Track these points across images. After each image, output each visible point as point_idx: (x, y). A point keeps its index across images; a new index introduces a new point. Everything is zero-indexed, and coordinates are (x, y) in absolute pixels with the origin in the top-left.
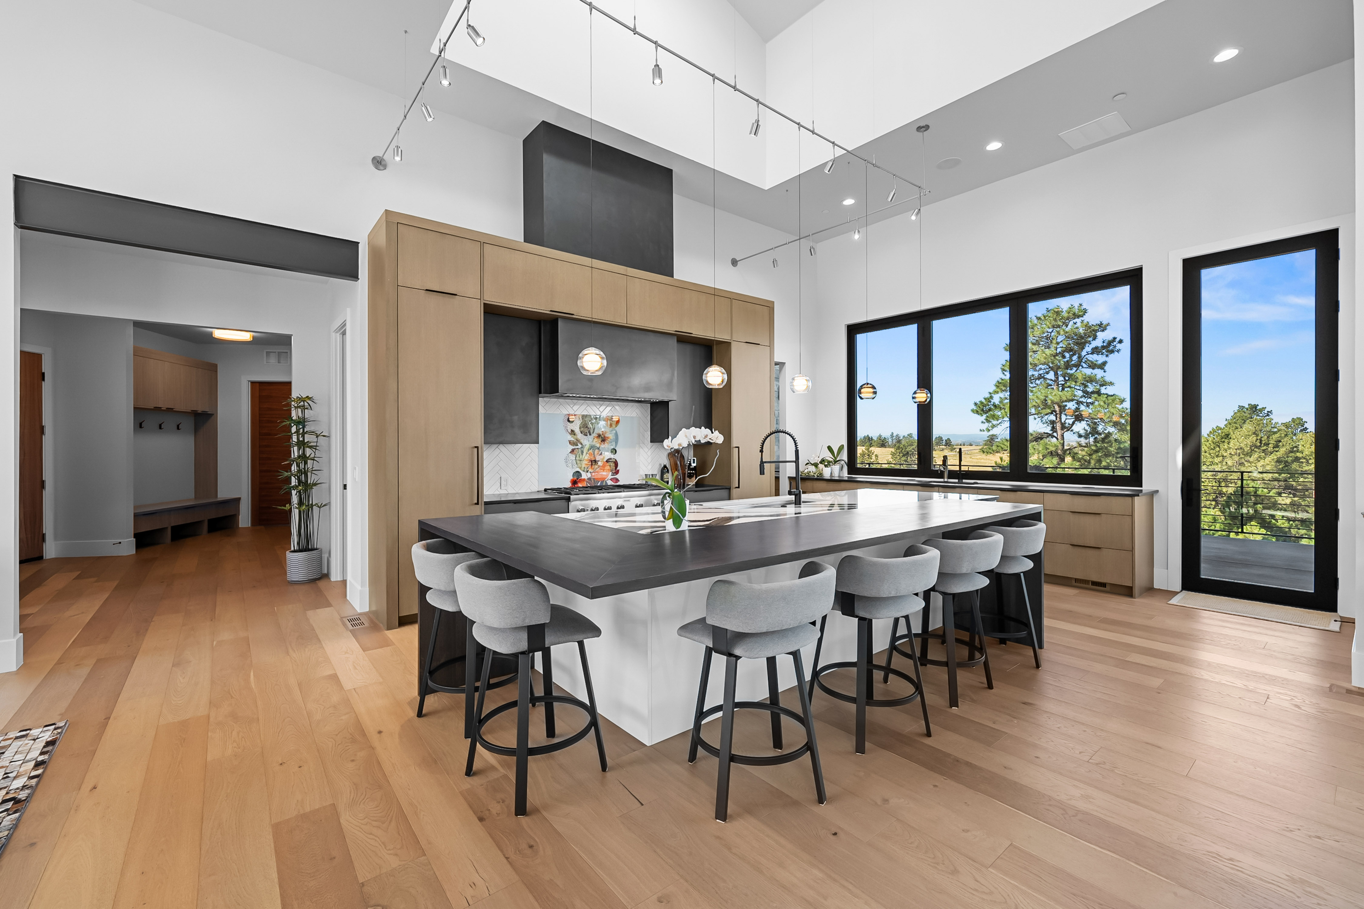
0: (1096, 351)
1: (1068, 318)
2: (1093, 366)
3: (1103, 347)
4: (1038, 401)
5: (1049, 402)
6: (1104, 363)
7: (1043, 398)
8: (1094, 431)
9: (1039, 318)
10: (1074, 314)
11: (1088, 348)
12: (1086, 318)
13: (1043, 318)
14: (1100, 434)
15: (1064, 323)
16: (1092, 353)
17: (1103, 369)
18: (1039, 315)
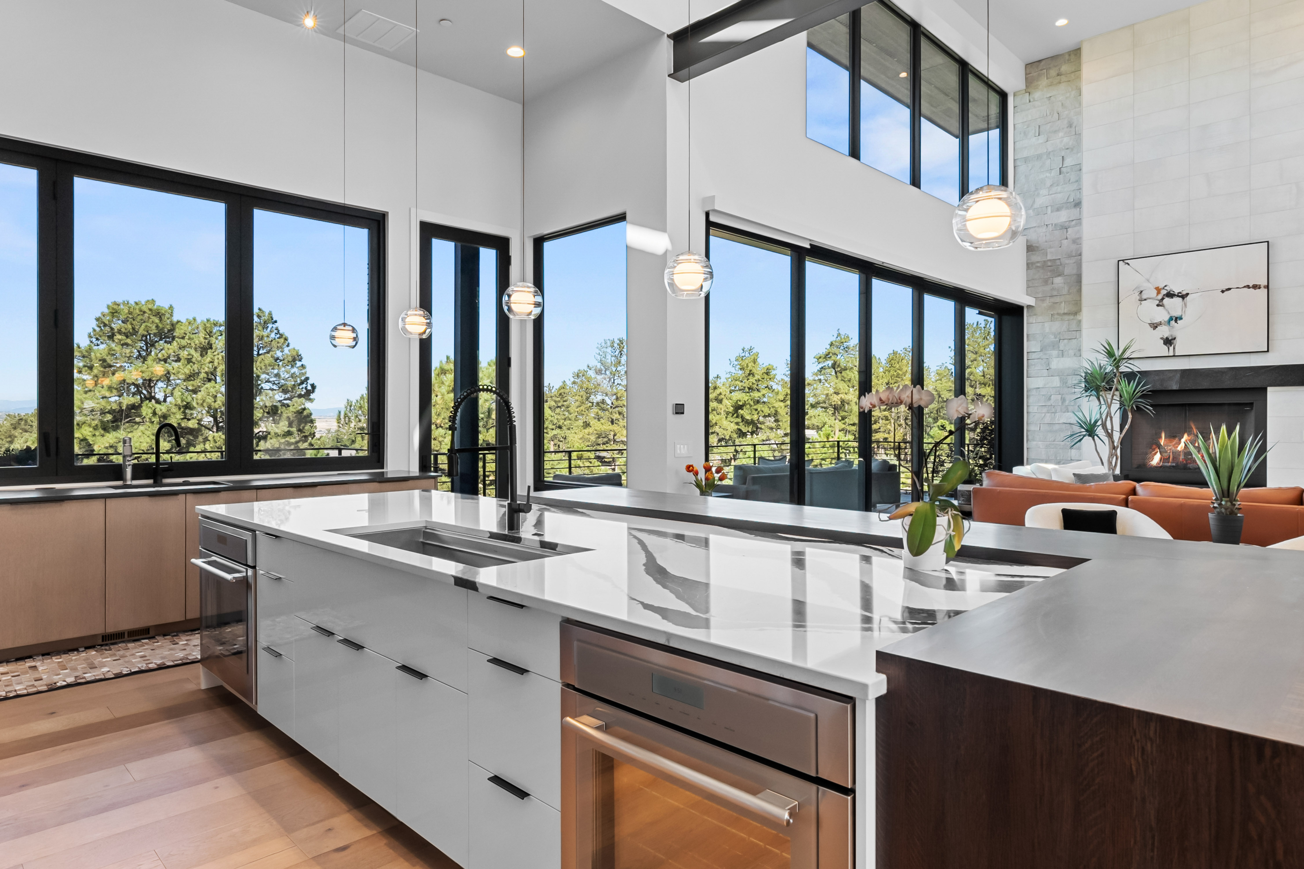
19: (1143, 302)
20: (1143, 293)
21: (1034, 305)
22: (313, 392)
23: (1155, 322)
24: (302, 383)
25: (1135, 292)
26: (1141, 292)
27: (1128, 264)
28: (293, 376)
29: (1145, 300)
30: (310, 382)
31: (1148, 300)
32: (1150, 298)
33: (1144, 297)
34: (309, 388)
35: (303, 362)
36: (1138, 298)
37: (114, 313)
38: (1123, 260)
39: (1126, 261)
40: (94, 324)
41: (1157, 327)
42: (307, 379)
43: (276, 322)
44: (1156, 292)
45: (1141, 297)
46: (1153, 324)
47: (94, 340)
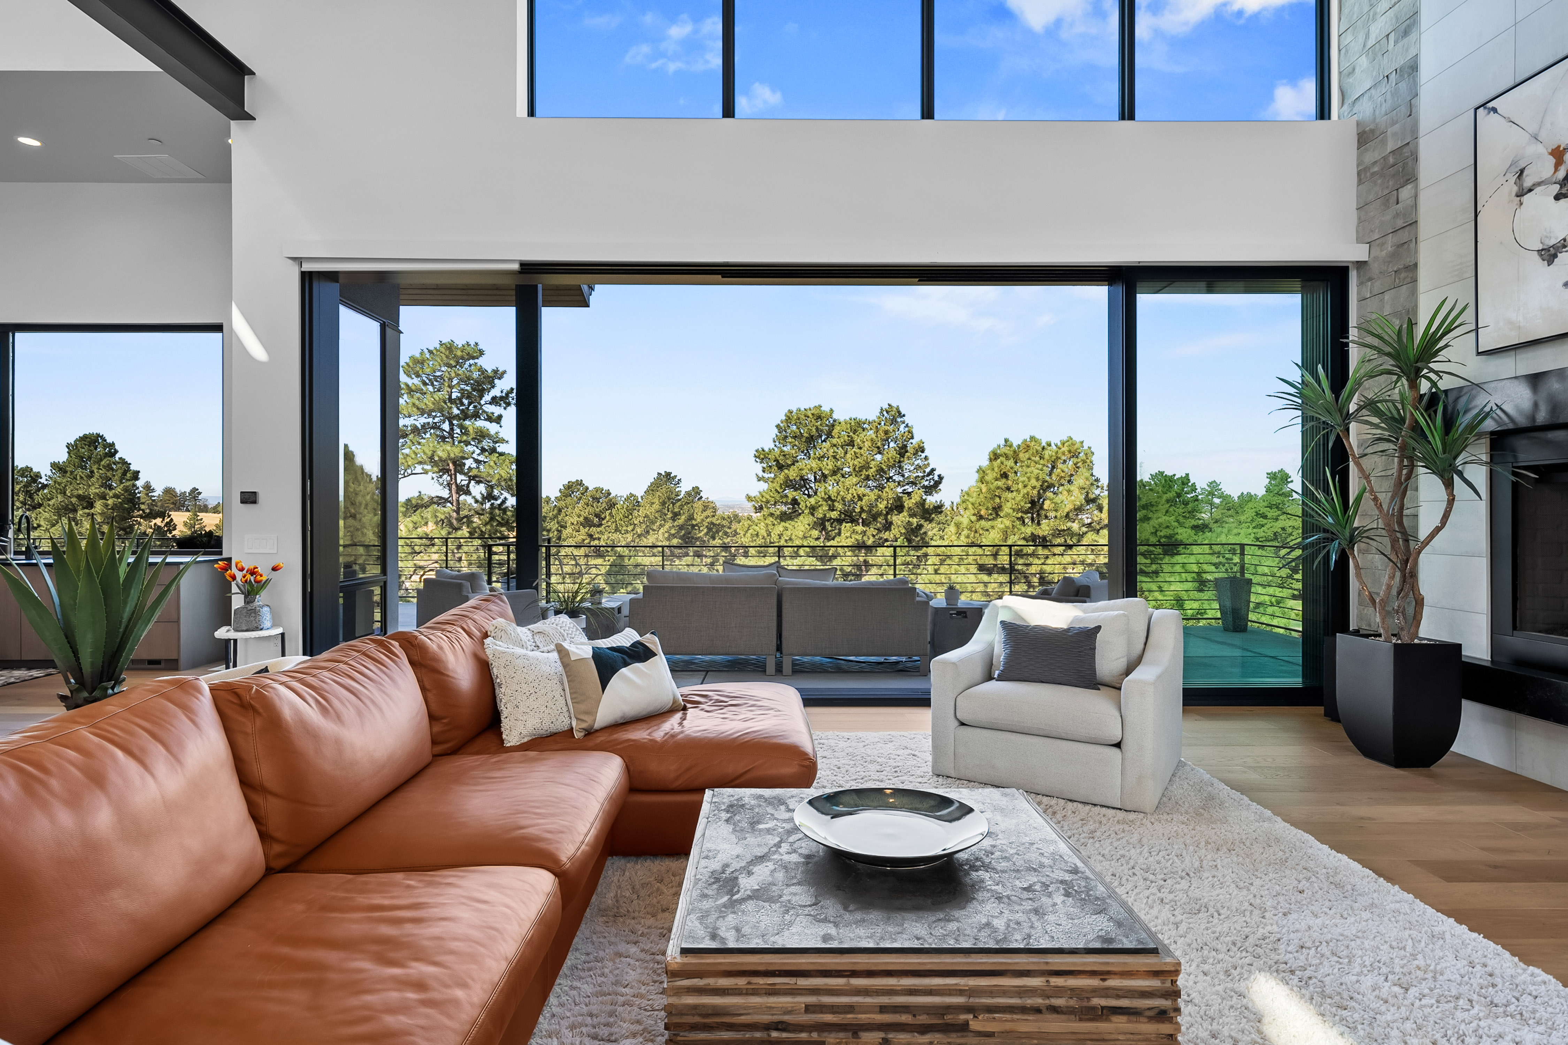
0: (494, 401)
1: (462, 358)
2: (490, 419)
3: (502, 398)
4: (425, 457)
5: (436, 458)
6: (500, 417)
7: (430, 454)
8: (490, 497)
9: (431, 352)
10: (468, 354)
11: (487, 398)
12: (481, 362)
13: (435, 352)
14: (496, 499)
15: (458, 362)
16: (490, 403)
17: (498, 423)
18: (431, 348)
19: (1526, 198)
20: (1525, 174)
21: (1367, 259)
22: (940, 483)
23: (1552, 242)
24: (928, 475)
25: (1509, 176)
26: (1522, 171)
27: (1495, 110)
28: (918, 467)
29: (1530, 190)
30: (936, 473)
31: (1538, 190)
32: (1539, 184)
33: (1528, 183)
34: (936, 478)
35: (926, 453)
36: (1515, 189)
37: (788, 419)
38: (1483, 105)
39: (1490, 105)
40: (776, 431)
41: (1555, 256)
42: (933, 470)
43: (904, 416)
44: (1552, 161)
45: (1521, 187)
46: (1548, 250)
47: (777, 443)
